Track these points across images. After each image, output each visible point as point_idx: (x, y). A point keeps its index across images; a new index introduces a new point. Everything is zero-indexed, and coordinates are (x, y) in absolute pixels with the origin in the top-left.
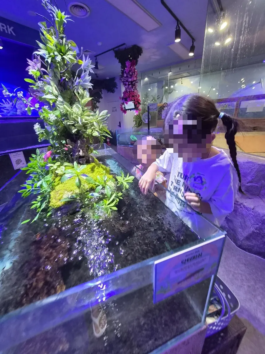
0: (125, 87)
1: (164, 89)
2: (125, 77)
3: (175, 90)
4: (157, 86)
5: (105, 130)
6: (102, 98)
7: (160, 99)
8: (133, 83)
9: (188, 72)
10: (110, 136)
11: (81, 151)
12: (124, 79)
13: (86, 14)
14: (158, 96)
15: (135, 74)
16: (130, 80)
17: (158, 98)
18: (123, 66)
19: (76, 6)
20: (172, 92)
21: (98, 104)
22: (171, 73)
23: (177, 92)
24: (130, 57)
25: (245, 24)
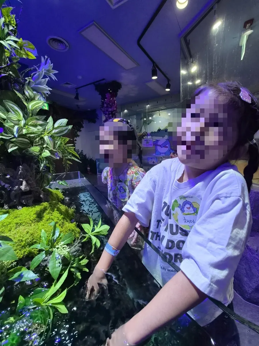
0: (105, 117)
1: (142, 120)
2: (105, 107)
3: (153, 121)
4: (135, 118)
5: (71, 152)
6: (83, 127)
7: (139, 129)
8: (113, 113)
9: (164, 106)
10: (78, 159)
11: (24, 183)
12: (104, 109)
13: (66, 48)
14: (138, 126)
15: (115, 104)
16: (110, 110)
17: (138, 128)
18: (104, 98)
19: (54, 40)
20: (150, 123)
21: (78, 133)
22: (149, 105)
23: (155, 122)
24: (110, 90)
25: (215, 63)
